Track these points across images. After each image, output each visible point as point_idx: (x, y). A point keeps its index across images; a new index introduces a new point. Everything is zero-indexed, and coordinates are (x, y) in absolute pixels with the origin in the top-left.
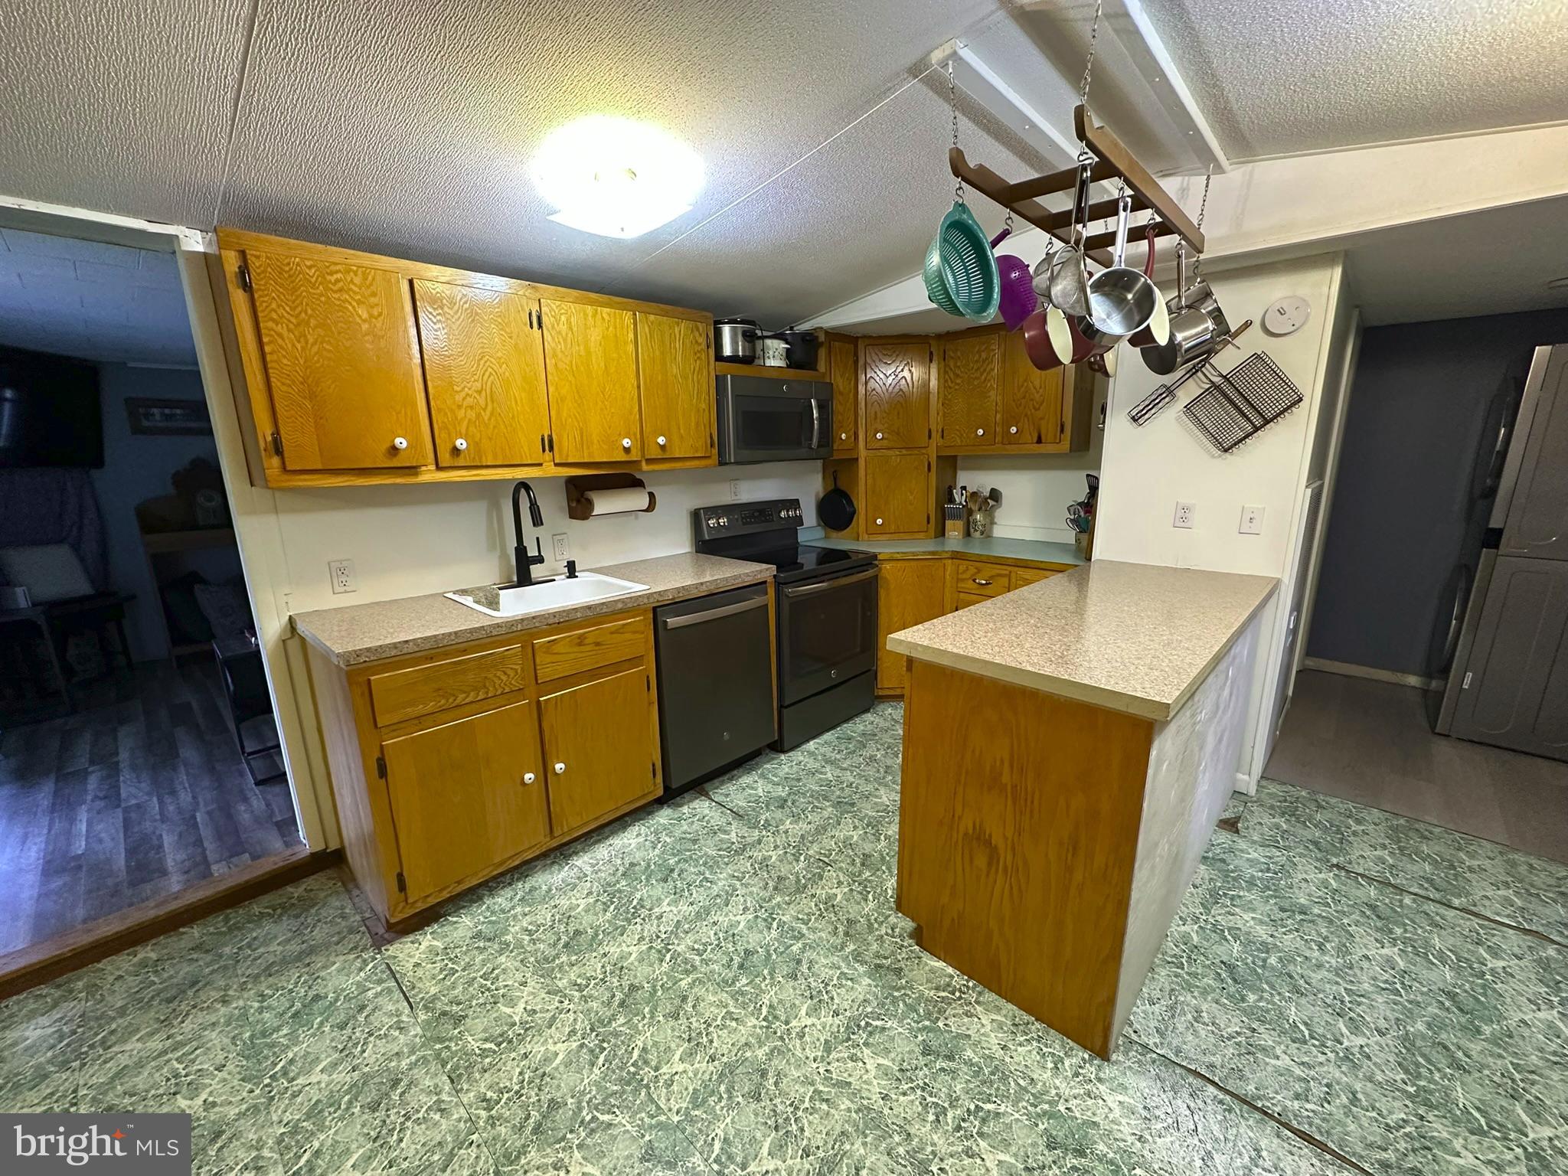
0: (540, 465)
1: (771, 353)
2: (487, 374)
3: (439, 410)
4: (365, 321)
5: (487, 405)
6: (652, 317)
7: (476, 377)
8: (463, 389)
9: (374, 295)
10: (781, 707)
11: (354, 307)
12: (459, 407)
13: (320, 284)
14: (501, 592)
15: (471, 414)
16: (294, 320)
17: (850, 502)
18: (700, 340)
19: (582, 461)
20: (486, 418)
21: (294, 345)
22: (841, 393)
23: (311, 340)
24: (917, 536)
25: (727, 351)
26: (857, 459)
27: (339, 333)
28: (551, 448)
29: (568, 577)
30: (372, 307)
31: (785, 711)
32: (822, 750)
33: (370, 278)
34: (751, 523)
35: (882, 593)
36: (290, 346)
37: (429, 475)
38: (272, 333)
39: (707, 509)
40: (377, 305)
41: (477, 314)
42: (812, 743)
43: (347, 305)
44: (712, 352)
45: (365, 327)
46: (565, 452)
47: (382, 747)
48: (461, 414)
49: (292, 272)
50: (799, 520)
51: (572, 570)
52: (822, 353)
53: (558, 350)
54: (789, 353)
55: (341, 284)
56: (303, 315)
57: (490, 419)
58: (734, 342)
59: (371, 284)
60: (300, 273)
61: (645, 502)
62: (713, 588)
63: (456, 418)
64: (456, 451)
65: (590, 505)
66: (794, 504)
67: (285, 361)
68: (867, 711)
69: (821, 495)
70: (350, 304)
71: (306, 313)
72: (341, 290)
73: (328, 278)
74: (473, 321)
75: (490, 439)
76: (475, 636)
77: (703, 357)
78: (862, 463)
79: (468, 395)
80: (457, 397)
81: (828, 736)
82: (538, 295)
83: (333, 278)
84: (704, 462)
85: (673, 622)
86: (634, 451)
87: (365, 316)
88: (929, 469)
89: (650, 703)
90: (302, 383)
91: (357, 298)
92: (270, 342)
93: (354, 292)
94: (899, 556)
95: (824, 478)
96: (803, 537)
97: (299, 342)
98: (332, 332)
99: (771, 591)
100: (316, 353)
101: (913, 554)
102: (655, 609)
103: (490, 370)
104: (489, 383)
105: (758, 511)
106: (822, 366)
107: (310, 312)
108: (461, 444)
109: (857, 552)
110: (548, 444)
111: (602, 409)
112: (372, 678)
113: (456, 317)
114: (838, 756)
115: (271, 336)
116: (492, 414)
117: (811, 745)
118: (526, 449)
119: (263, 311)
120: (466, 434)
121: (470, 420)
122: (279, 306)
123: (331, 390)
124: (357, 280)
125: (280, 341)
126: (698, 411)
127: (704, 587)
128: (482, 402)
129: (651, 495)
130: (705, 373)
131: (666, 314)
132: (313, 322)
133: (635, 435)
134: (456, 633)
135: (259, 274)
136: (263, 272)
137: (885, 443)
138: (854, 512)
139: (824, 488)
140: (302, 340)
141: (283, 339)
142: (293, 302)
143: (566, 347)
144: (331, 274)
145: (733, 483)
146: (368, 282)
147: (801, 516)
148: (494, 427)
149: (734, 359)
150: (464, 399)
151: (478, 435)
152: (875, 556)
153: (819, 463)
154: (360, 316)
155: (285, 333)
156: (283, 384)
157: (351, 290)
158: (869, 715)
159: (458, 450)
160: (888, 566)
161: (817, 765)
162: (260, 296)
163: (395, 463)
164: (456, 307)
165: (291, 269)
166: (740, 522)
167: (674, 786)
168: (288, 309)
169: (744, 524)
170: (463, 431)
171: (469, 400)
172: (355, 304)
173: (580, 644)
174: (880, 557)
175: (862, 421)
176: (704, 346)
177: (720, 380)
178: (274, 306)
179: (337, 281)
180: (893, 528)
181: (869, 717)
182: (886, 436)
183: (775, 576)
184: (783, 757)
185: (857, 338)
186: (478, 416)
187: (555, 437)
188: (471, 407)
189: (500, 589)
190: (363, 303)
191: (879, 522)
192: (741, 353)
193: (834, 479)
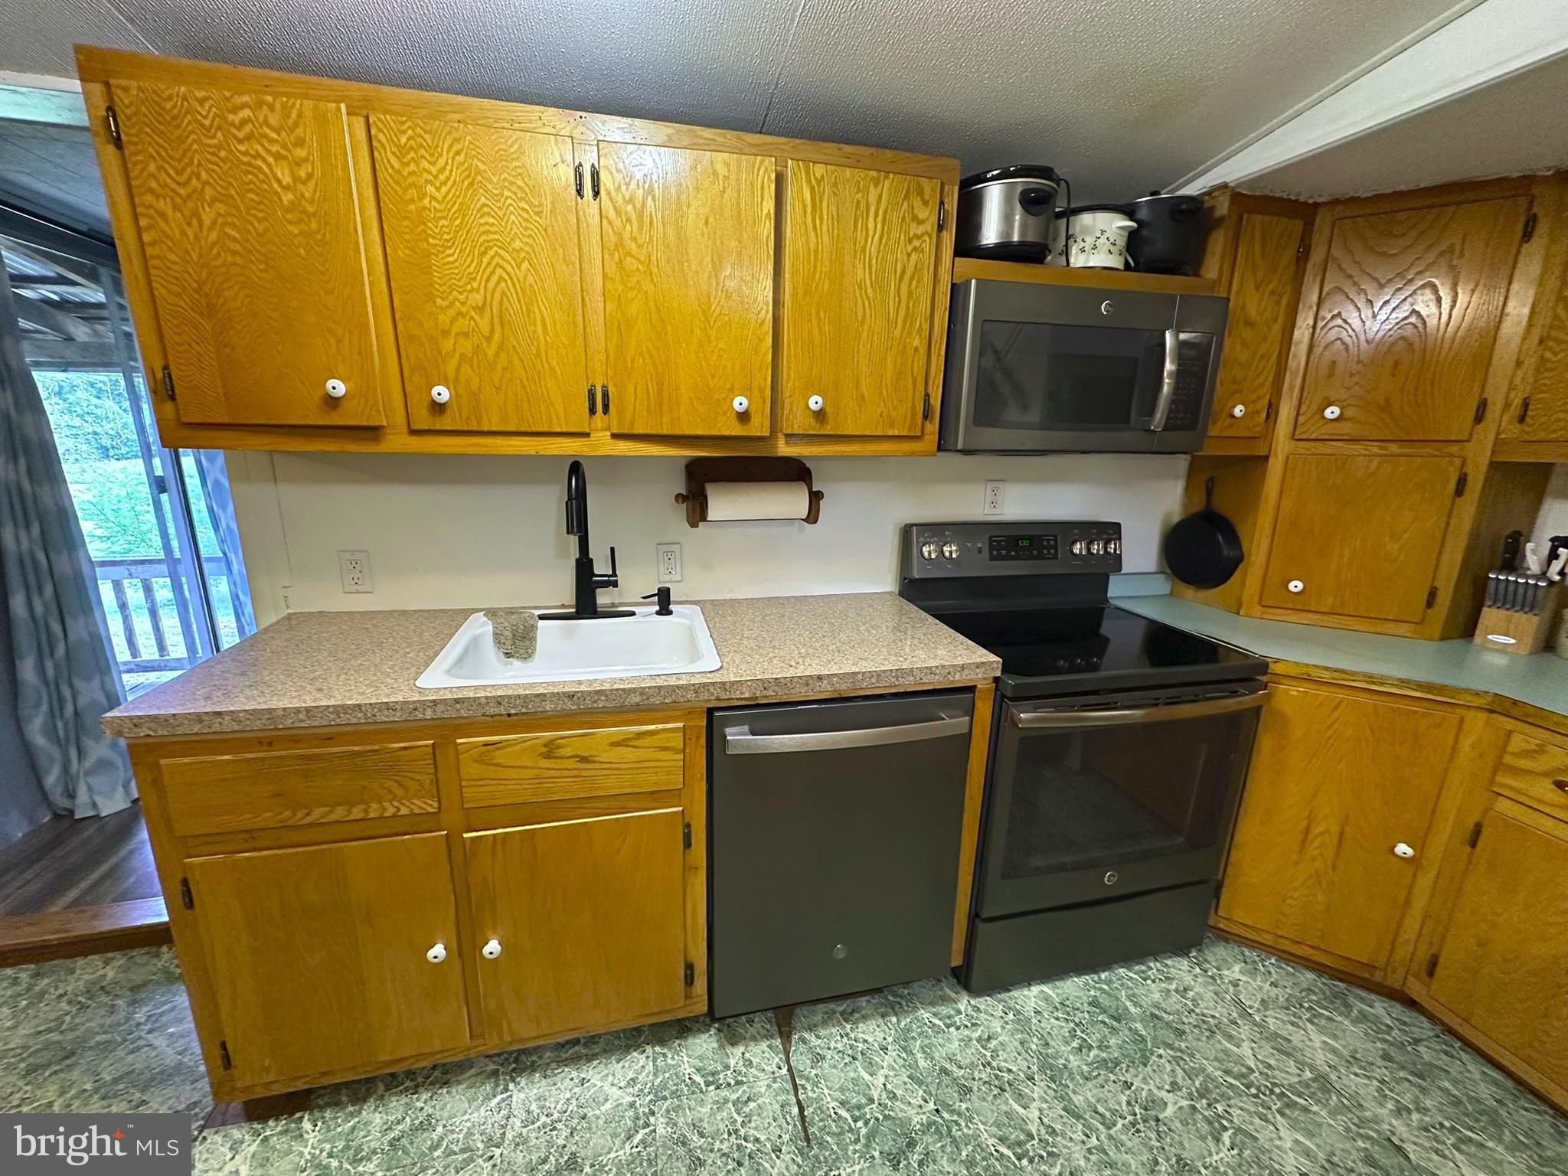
0: (587, 435)
1: (1090, 240)
2: (494, 279)
3: (411, 338)
4: (286, 188)
5: (492, 331)
6: (819, 170)
7: (475, 285)
8: (452, 303)
9: (300, 143)
10: (974, 916)
11: (269, 165)
12: (445, 333)
13: (219, 128)
14: (541, 623)
15: (466, 346)
16: (182, 192)
17: (1234, 539)
18: (923, 214)
19: (660, 432)
20: (491, 358)
21: (183, 232)
22: (1249, 323)
23: (207, 222)
24: (1390, 627)
25: (990, 235)
26: (1266, 458)
27: (249, 209)
28: (606, 409)
29: (658, 613)
30: (298, 164)
31: (982, 927)
32: (1050, 1023)
33: (294, 115)
34: (1008, 558)
35: (1266, 743)
36: (177, 231)
37: (398, 442)
38: (153, 212)
39: (924, 527)
40: (306, 160)
41: (479, 172)
42: (1035, 990)
43: (259, 163)
44: (949, 238)
45: (287, 198)
46: (628, 415)
47: (184, 866)
48: (448, 345)
49: (175, 112)
50: (1115, 563)
51: (664, 601)
52: (1218, 243)
53: (627, 235)
54: (1134, 243)
55: (248, 128)
56: (194, 181)
57: (497, 355)
58: (1007, 218)
59: (296, 125)
60: (188, 112)
61: (802, 507)
62: (844, 688)
63: (440, 353)
64: (434, 406)
65: (704, 502)
66: (1111, 531)
67: (173, 257)
68: (1181, 949)
69: (1176, 518)
70: (264, 160)
71: (198, 179)
72: (249, 137)
73: (231, 117)
74: (471, 184)
75: (498, 389)
76: (344, 719)
77: (926, 247)
78: (1275, 467)
79: (460, 313)
80: (441, 317)
81: (1074, 987)
82: (596, 136)
83: (236, 118)
84: (907, 447)
86: (756, 420)
87: (287, 179)
88: (1460, 490)
89: (688, 869)
90: (197, 291)
91: (275, 148)
92: (150, 227)
93: (272, 141)
94: (1326, 676)
95: (1187, 489)
96: (1117, 590)
97: (189, 224)
98: (239, 209)
99: (984, 709)
100: (215, 243)
101: (1370, 678)
102: (710, 711)
103: (499, 271)
104: (497, 296)
105: (1030, 538)
106: (1211, 269)
107: (204, 175)
108: (439, 394)
109: (1230, 651)
110: (598, 402)
111: (700, 343)
112: (163, 762)
113: (442, 177)
114: (1074, 1062)
115: (150, 217)
116: (501, 347)
117: (1031, 997)
118: (560, 408)
119: (137, 178)
120: (456, 379)
121: (462, 357)
122: (160, 168)
123: (238, 303)
124: (273, 120)
125: (162, 224)
126: (904, 351)
127: (825, 685)
128: (484, 324)
129: (813, 494)
130: (927, 278)
131: (856, 164)
132: (209, 193)
133: (761, 390)
134: (308, 710)
135: (129, 118)
136: (135, 114)
137: (1345, 428)
138: (1239, 560)
139: (1185, 506)
140: (195, 222)
141: (167, 222)
142: (180, 161)
143: (641, 228)
144: (235, 110)
145: (990, 486)
146: (290, 122)
147: (1120, 555)
148: (505, 369)
149: (1003, 252)
150: (453, 321)
151: (476, 379)
152: (1262, 666)
153: (1182, 462)
154: (278, 181)
155: (170, 212)
156: (169, 291)
157: (265, 136)
158: (1184, 964)
159: (441, 405)
160: (1294, 690)
161: (1019, 1066)
162: (135, 154)
163: (335, 419)
164: (442, 162)
165: (174, 107)
166: (986, 554)
168: (172, 172)
169: (992, 558)
170: (451, 374)
171: (462, 324)
172: (271, 160)
173: (548, 756)
174: (1277, 669)
175: (1292, 383)
176: (931, 226)
177: (957, 292)
178: (152, 168)
179: (244, 122)
180: (1328, 603)
181: (1180, 968)
182: (1350, 413)
183: (996, 680)
184: (964, 1003)
185: (1316, 205)
186: (477, 349)
187: (611, 389)
188: (466, 335)
189: (542, 617)
190: (284, 157)
191: (1296, 586)
192: (1016, 238)
193: (1209, 493)
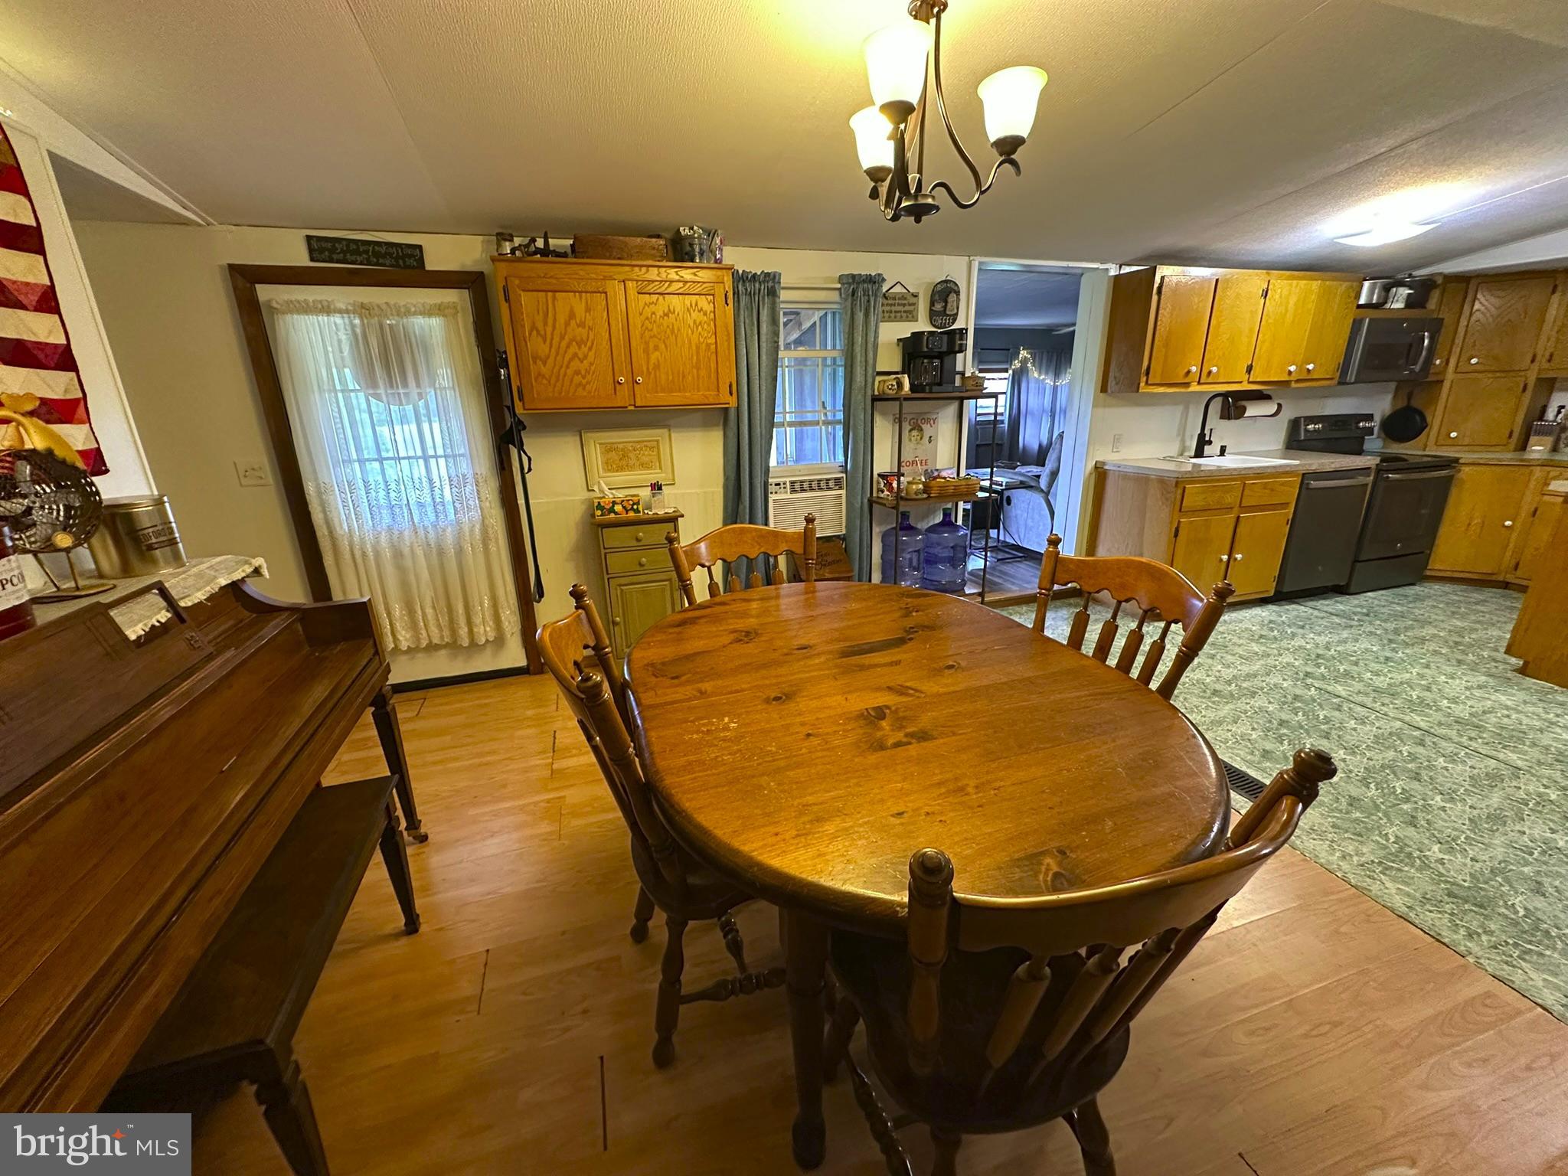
0: (1242, 383)
1: (1398, 298)
3: (1209, 351)
5: (1229, 347)
6: (1327, 283)
7: (1229, 331)
8: (1222, 338)
9: (1203, 289)
10: (1354, 561)
11: (1194, 298)
12: (1218, 349)
15: (1221, 353)
17: (1423, 419)
18: (1344, 294)
19: (1263, 380)
20: (1228, 354)
22: (1446, 326)
24: (1493, 449)
26: (1442, 381)
28: (1250, 372)
29: (1222, 454)
31: (1357, 565)
34: (1340, 429)
37: (1192, 388)
38: (1162, 315)
39: (1306, 418)
40: (1203, 295)
41: (1240, 294)
44: (1351, 302)
46: (1256, 374)
47: (1179, 521)
51: (1222, 451)
52: (1435, 294)
53: (1271, 311)
54: (1410, 297)
58: (1372, 293)
59: (1203, 284)
61: (1274, 410)
62: (1338, 467)
63: (1215, 355)
64: (1210, 372)
65: (1244, 409)
66: (1369, 417)
67: (1163, 329)
68: (1413, 584)
70: (1193, 296)
72: (1191, 289)
74: (1237, 298)
75: (1227, 366)
77: (1343, 306)
78: (1447, 385)
79: (1223, 342)
80: (1218, 343)
82: (1269, 278)
84: (1329, 382)
85: (1313, 484)
86: (1293, 374)
88: (1524, 390)
91: (1197, 292)
93: (1197, 289)
94: (1482, 462)
96: (1367, 445)
99: (1372, 475)
102: (1304, 474)
103: (1236, 326)
104: (1233, 334)
105: (1342, 421)
106: (1432, 304)
108: (1214, 369)
110: (1250, 370)
111: (1283, 347)
112: (1186, 486)
113: (1231, 297)
115: (1161, 317)
116: (1230, 352)
118: (1239, 372)
119: (1162, 304)
120: (1219, 363)
121: (1219, 356)
125: (1163, 319)
126: (1337, 345)
128: (1228, 344)
129: (1280, 406)
130: (1348, 318)
131: (1335, 280)
133: (1299, 363)
135: (1166, 286)
137: (1479, 367)
138: (1426, 426)
139: (1393, 407)
143: (1275, 309)
145: (1322, 400)
147: (1373, 427)
148: (1232, 359)
149: (1368, 306)
151: (1224, 364)
152: (1454, 460)
153: (1392, 384)
157: (1195, 288)
160: (1466, 469)
162: (1163, 297)
163: (1184, 380)
167: (1285, 590)
170: (1215, 363)
171: (1223, 345)
172: (1195, 296)
173: (1265, 488)
174: (1461, 461)
175: (1456, 349)
176: (1345, 298)
177: (1357, 324)
180: (1469, 441)
182: (1482, 361)
183: (1377, 465)
186: (1224, 354)
187: (1254, 365)
188: (1222, 349)
190: (1198, 294)
191: (1453, 435)
192: (1374, 302)
193: (1409, 399)
